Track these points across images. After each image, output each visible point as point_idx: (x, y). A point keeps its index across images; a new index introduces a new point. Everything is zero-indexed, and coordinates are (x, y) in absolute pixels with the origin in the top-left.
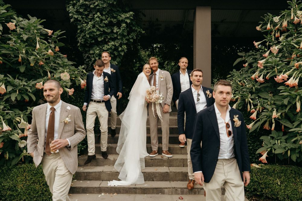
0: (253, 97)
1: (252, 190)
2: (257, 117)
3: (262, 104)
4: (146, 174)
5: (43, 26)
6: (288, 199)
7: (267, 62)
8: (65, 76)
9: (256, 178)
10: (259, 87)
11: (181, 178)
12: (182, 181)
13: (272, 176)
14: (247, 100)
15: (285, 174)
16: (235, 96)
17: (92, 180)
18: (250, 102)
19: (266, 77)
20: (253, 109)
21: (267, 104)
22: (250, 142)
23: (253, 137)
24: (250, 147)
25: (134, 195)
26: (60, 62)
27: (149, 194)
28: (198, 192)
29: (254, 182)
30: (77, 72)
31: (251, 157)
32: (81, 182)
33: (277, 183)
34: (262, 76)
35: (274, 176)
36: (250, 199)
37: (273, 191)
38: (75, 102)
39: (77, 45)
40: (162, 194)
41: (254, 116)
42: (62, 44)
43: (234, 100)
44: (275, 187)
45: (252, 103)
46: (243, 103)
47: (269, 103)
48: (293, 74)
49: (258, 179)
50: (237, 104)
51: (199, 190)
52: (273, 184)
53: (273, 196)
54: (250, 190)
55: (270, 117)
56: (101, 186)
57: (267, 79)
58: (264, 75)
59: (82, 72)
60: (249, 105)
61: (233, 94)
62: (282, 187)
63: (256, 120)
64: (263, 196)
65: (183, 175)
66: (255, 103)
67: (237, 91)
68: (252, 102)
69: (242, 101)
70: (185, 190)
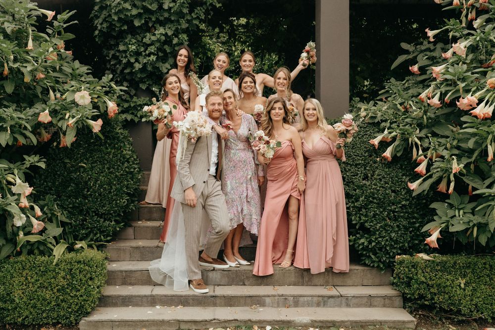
0: (422, 135)
1: (416, 297)
2: (428, 170)
3: (437, 146)
4: (232, 273)
5: (36, 4)
6: (477, 312)
7: (447, 71)
8: (83, 97)
9: (423, 276)
10: (433, 116)
11: (293, 279)
12: (294, 285)
13: (451, 274)
14: (412, 141)
15: (473, 270)
16: (390, 133)
17: (135, 285)
18: (416, 144)
19: (446, 99)
20: (421, 155)
21: (444, 147)
22: (415, 215)
23: (422, 206)
24: (416, 224)
25: (212, 308)
26: (67, 69)
27: (238, 306)
28: (324, 302)
29: (420, 284)
30: (100, 88)
31: (417, 242)
32: (117, 287)
33: (459, 284)
34: (438, 96)
35: (453, 273)
36: (415, 313)
37: (452, 298)
38: (97, 145)
39: (93, 34)
40: (260, 306)
41: (422, 168)
42: (71, 36)
43: (389, 140)
44: (456, 291)
45: (421, 146)
46: (404, 146)
47: (448, 146)
48: (486, 96)
49: (426, 279)
50: (393, 147)
51: (326, 299)
52: (452, 287)
53: (452, 307)
54: (413, 298)
55: (447, 171)
56: (154, 293)
57: (446, 103)
58: (441, 93)
59: (110, 87)
60: (415, 149)
61: (388, 129)
62: (467, 291)
63: (425, 175)
64: (435, 308)
65: (297, 275)
66: (426, 145)
67: (396, 122)
68: (419, 143)
69: (403, 142)
70: (300, 299)
